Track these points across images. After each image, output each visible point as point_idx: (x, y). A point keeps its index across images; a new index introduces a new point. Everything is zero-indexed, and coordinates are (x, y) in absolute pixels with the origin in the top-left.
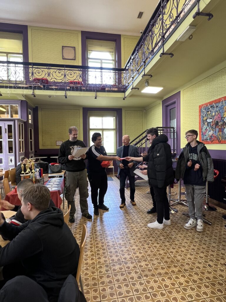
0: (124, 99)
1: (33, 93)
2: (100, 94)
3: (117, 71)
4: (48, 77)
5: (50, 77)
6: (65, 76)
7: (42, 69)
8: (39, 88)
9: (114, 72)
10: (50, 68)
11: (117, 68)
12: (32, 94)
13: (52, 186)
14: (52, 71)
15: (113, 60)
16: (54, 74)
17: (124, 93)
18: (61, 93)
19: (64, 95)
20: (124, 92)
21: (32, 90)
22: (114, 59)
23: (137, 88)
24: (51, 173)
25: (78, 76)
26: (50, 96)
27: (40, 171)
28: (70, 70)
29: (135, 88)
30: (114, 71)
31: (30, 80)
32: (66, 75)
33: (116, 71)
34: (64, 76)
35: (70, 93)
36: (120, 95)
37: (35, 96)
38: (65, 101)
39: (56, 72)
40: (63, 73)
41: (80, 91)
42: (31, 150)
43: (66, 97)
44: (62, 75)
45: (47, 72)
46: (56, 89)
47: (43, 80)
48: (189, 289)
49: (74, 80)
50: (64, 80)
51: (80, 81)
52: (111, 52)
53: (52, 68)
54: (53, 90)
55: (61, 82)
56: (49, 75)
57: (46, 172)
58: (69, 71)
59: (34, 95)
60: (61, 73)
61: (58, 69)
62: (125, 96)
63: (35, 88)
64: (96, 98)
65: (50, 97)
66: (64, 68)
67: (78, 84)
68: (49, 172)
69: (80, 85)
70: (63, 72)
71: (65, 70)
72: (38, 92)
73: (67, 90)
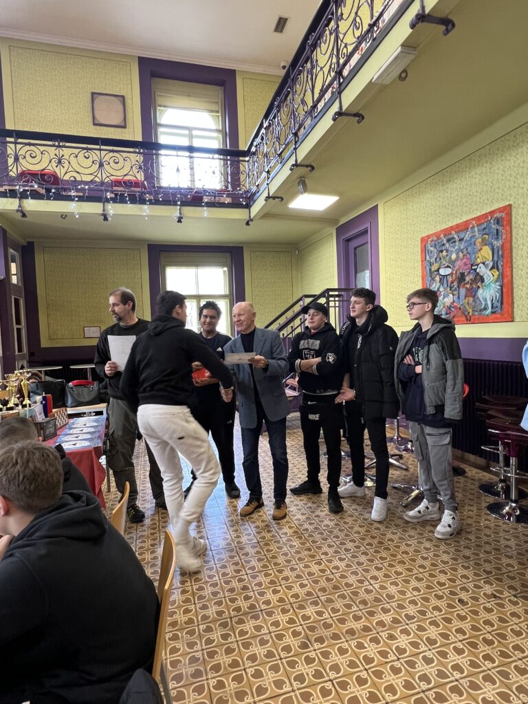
0: (247, 224)
1: (20, 206)
2: (189, 211)
3: (229, 158)
4: (57, 166)
5: (63, 167)
6: (101, 165)
7: (42, 148)
8: (36, 195)
9: (221, 159)
10: (61, 144)
11: (228, 148)
12: (17, 211)
13: (77, 437)
14: (66, 152)
15: (218, 131)
16: (73, 160)
17: (247, 210)
18: (94, 208)
19: (101, 212)
20: (248, 206)
21: (17, 200)
22: (221, 128)
23: (278, 198)
24: (73, 405)
25: (134, 168)
26: (64, 216)
27: (44, 402)
28: (113, 151)
29: (274, 198)
30: (222, 157)
31: (11, 173)
32: (104, 164)
33: (227, 156)
34: (98, 165)
35: (112, 209)
36: (238, 214)
37: (24, 215)
38: (104, 228)
39: (77, 156)
40: (96, 158)
41: (140, 204)
42: (20, 350)
43: (106, 219)
44: (93, 162)
45: (56, 155)
46: (81, 199)
47: (45, 175)
48: (419, 660)
49: (125, 175)
50: (99, 175)
51: (139, 179)
52: (212, 111)
53: (67, 144)
54: (73, 200)
55: (92, 182)
56: (60, 162)
57: (61, 403)
58: (111, 154)
59: (22, 211)
60: (91, 159)
61: (84, 149)
62: (250, 217)
63: (23, 196)
64: (179, 221)
65: (64, 218)
66: (98, 147)
67: (135, 187)
68: (70, 401)
69: (139, 189)
70: (95, 156)
71: (100, 150)
72: (31, 205)
73: (107, 201)
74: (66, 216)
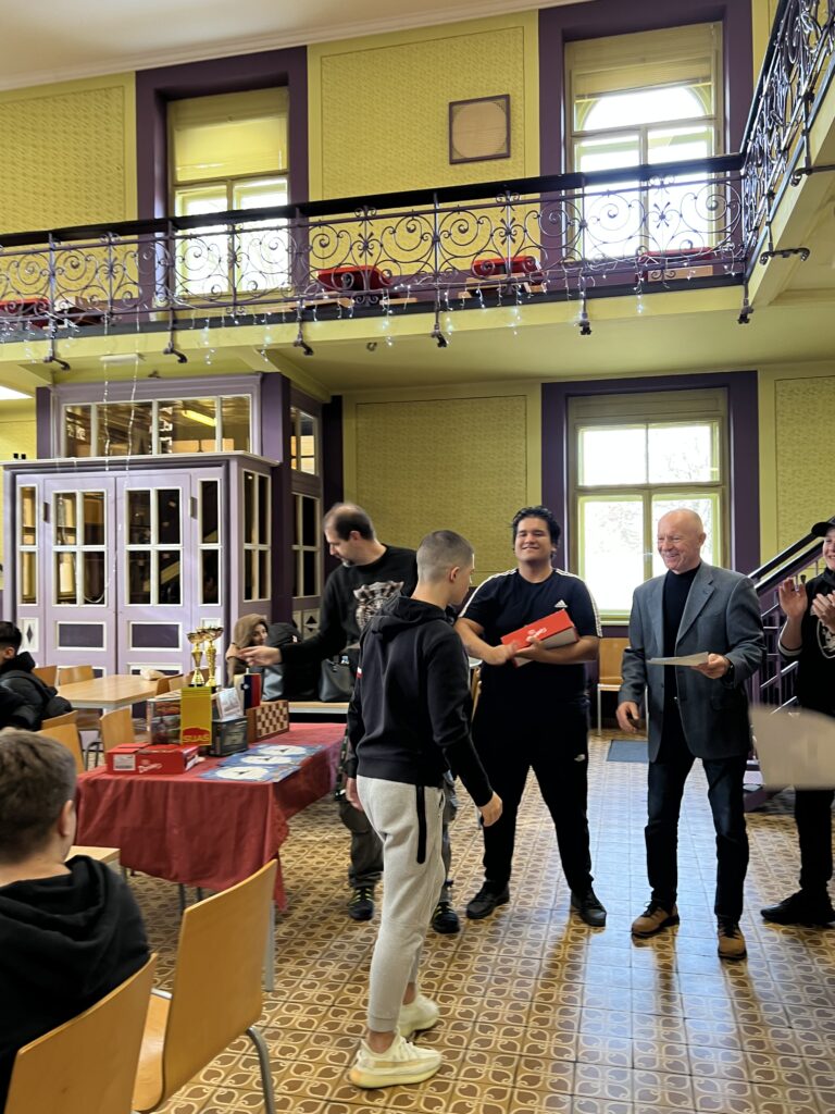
0: (743, 319)
1: (301, 336)
2: (602, 308)
3: (728, 174)
4: (361, 256)
5: (371, 255)
6: (436, 240)
7: (338, 227)
8: (328, 312)
9: (711, 182)
11: (728, 153)
12: (296, 344)
14: (376, 227)
15: (707, 120)
16: (388, 238)
17: (740, 289)
18: (422, 324)
19: (431, 330)
20: (742, 280)
21: (297, 325)
22: (713, 113)
23: (796, 251)
26: (372, 345)
27: (246, 687)
28: (458, 210)
29: (785, 253)
30: (713, 175)
32: (442, 237)
33: (725, 171)
34: (429, 243)
35: (453, 322)
36: (725, 299)
37: (309, 351)
38: (438, 359)
39: (394, 232)
40: (426, 228)
41: (503, 305)
42: (310, 589)
43: (442, 343)
44: (422, 238)
45: (360, 235)
46: (399, 310)
47: (340, 274)
49: (478, 254)
50: (432, 262)
51: (505, 256)
52: (695, 80)
53: (380, 212)
54: (384, 314)
55: (418, 275)
56: (366, 247)
58: (456, 216)
59: (303, 344)
60: (417, 234)
61: (406, 215)
62: (746, 302)
63: (306, 316)
64: (586, 330)
65: (372, 350)
66: (430, 207)
67: (496, 273)
69: (503, 277)
70: (424, 225)
71: (435, 212)
72: (319, 331)
73: (444, 308)
74: (375, 344)
